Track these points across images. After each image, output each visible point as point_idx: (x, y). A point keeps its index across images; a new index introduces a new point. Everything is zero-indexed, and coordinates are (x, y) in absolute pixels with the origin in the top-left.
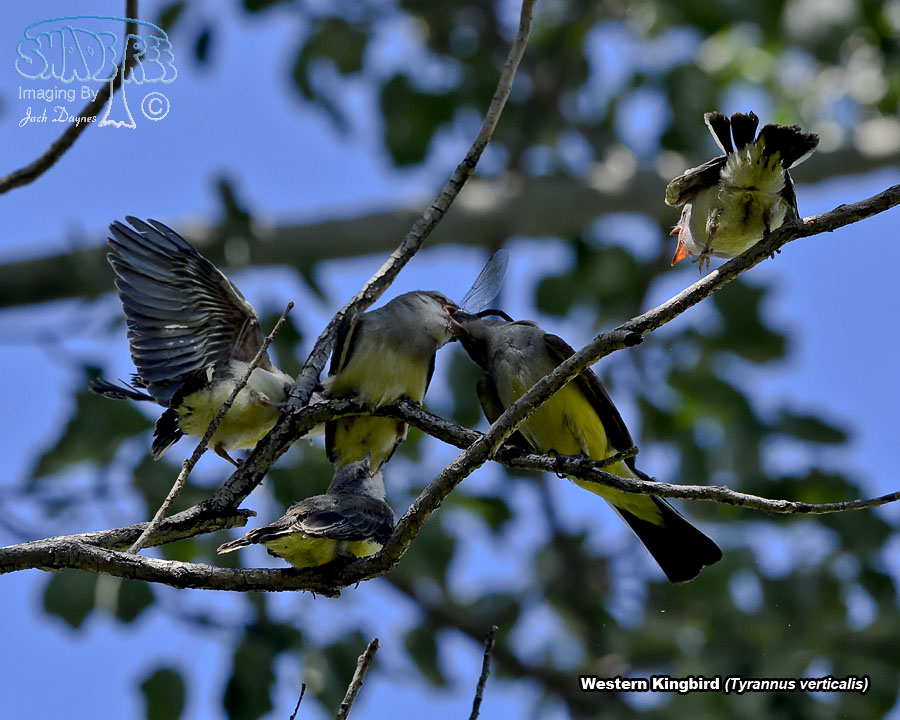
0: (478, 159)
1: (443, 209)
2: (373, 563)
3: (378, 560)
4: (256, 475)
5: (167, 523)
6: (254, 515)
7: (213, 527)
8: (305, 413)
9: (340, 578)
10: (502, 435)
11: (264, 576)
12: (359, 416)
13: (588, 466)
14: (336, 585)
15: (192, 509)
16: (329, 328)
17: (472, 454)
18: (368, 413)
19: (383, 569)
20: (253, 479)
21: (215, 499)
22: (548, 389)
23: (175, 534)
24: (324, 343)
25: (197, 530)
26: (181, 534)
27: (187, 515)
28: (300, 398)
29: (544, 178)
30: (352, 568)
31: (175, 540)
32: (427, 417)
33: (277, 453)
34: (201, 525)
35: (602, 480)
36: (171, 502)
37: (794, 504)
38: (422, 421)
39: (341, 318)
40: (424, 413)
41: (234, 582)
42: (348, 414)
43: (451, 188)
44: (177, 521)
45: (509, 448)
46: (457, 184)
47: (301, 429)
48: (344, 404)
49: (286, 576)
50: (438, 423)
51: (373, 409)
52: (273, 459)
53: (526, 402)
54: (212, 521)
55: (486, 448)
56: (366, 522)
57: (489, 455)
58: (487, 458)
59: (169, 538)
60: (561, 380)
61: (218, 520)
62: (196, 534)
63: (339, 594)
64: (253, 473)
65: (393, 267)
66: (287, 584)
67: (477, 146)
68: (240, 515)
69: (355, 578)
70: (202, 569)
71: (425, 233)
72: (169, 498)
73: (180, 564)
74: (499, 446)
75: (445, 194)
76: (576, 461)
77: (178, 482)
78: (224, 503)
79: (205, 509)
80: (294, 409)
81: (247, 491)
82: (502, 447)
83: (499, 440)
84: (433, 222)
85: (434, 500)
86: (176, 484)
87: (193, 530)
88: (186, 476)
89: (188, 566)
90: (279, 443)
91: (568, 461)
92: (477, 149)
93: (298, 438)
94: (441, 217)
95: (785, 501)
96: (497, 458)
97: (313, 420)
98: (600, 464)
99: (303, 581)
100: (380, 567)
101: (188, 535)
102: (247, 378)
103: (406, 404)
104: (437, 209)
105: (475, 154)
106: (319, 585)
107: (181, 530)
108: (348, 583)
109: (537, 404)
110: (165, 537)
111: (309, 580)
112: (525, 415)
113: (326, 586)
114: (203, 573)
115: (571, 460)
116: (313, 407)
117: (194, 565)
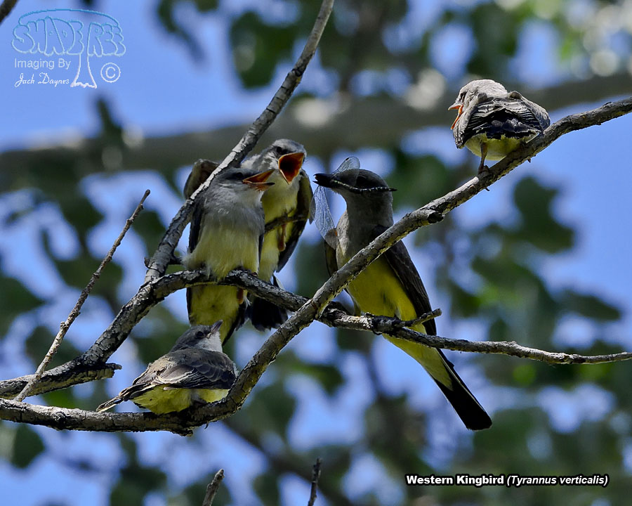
0: (305, 69)
1: (276, 111)
2: (220, 407)
3: (223, 404)
4: (121, 335)
5: (47, 376)
6: (120, 369)
7: (86, 378)
8: (162, 282)
9: (192, 420)
10: (327, 299)
11: (129, 418)
12: (206, 285)
13: (398, 326)
14: (189, 426)
15: (68, 363)
16: (181, 211)
17: (303, 315)
18: (214, 283)
19: (229, 412)
20: (119, 338)
21: (87, 355)
22: (365, 260)
23: (54, 385)
24: (178, 224)
25: (72, 380)
26: (59, 385)
27: (64, 369)
28: (157, 270)
29: (370, 99)
30: (202, 412)
31: (54, 389)
32: (264, 285)
33: (139, 316)
34: (75, 377)
35: (411, 338)
36: (50, 358)
37: (571, 356)
38: (259, 288)
39: (191, 203)
40: (261, 282)
41: (104, 424)
42: (197, 284)
43: (282, 93)
44: (55, 374)
45: (332, 311)
46: (287, 90)
47: (158, 297)
48: (195, 275)
49: (147, 419)
50: (273, 291)
51: (219, 279)
52: (135, 321)
53: (346, 271)
54: (85, 373)
55: (314, 310)
56: (212, 370)
57: (316, 316)
58: (314, 318)
59: (49, 388)
60: (375, 252)
61: (90, 373)
62: (71, 384)
63: (192, 433)
64: (118, 334)
65: (234, 160)
66: (148, 425)
67: (304, 58)
68: (107, 367)
69: (205, 420)
70: (77, 414)
71: (261, 131)
72: (48, 354)
73: (59, 409)
74: (324, 308)
75: (278, 98)
76: (389, 322)
77: (56, 341)
78: (95, 359)
79: (79, 364)
80: (152, 279)
81: (114, 348)
82: (326, 310)
83: (324, 303)
84: (268, 122)
85: (271, 353)
86: (54, 343)
87: (69, 381)
88: (63, 335)
89: (66, 411)
90: (140, 308)
91: (382, 321)
92: (304, 61)
93: (156, 303)
94: (274, 117)
95: (564, 354)
96: (322, 319)
97: (168, 288)
98: (409, 324)
99: (162, 423)
100: (227, 410)
101: (65, 385)
102: (112, 253)
103: (246, 274)
104: (270, 111)
105: (302, 65)
106: (175, 426)
107: (59, 381)
108: (199, 424)
109: (355, 272)
110: (45, 388)
111: (167, 422)
112: (346, 282)
113: (180, 427)
114: (78, 417)
115: (385, 321)
116: (168, 277)
117: (70, 410)
